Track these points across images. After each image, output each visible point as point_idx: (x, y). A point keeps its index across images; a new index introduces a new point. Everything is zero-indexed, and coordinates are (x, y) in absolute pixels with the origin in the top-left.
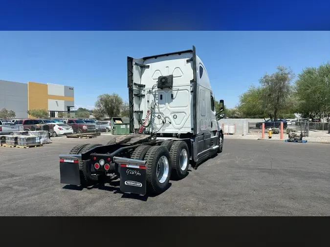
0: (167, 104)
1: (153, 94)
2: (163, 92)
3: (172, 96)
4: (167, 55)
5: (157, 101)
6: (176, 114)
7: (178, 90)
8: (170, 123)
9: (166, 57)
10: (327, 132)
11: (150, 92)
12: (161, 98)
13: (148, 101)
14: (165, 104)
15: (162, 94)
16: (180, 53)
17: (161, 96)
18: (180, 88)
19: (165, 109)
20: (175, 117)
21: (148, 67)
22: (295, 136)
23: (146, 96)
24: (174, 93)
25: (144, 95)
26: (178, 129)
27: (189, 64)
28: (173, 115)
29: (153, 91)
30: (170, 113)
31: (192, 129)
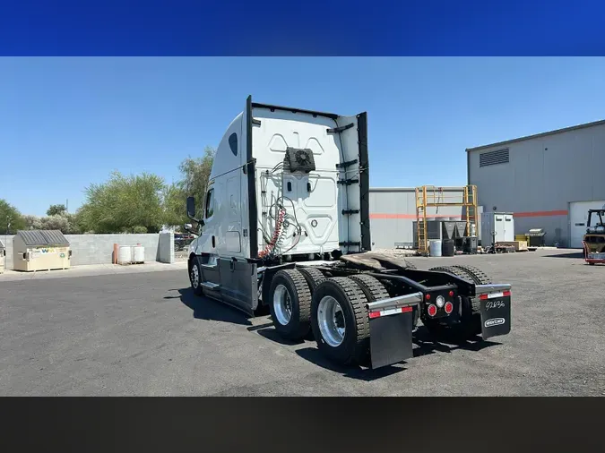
0: (300, 199)
1: (274, 180)
2: (292, 177)
3: (309, 185)
4: (295, 111)
5: (281, 194)
6: (316, 219)
7: (319, 177)
8: (307, 235)
9: (291, 114)
11: (267, 175)
12: (290, 189)
13: (264, 192)
14: (297, 200)
15: (291, 181)
16: (315, 114)
17: (289, 184)
18: (322, 174)
19: (299, 209)
20: (314, 224)
21: (259, 123)
23: (259, 181)
24: (312, 181)
26: (321, 245)
27: (331, 137)
28: (311, 220)
29: (275, 173)
30: (307, 216)
31: (340, 244)
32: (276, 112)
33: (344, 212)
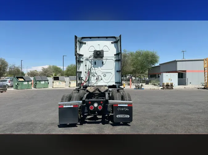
0: (99, 67)
1: (89, 61)
2: (96, 60)
3: (103, 63)
4: (99, 37)
5: (92, 66)
6: (105, 74)
7: (107, 59)
8: (101, 79)
9: (97, 39)
10: (145, 84)
11: (87, 60)
12: (95, 64)
13: (86, 65)
14: (98, 68)
16: (107, 38)
17: (95, 62)
19: (98, 71)
20: (105, 76)
21: (85, 43)
22: (139, 86)
23: (84, 62)
24: (104, 61)
25: (83, 61)
26: (107, 83)
27: (113, 45)
28: (103, 74)
29: (90, 59)
30: (101, 73)
31: (116, 83)
32: (92, 39)
33: (117, 71)
